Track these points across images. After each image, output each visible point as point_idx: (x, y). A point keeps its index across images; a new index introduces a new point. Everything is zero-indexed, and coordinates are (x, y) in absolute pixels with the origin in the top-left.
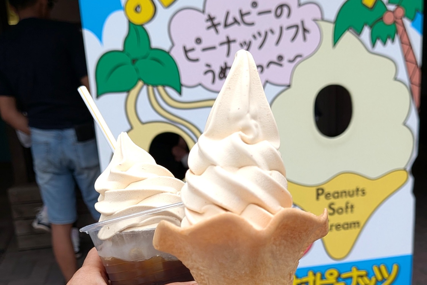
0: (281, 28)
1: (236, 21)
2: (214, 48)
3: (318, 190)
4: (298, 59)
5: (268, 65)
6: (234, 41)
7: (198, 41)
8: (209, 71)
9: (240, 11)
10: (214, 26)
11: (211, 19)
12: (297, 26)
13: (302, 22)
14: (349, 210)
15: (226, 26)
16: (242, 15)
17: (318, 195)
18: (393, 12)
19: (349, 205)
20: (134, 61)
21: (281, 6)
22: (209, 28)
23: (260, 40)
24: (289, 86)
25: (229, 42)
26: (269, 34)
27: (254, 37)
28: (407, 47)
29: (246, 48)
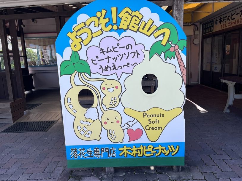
2: (103, 60)
4: (135, 64)
5: (123, 67)
6: (111, 57)
7: (97, 57)
10: (103, 52)
11: (102, 50)
12: (135, 52)
13: (137, 51)
15: (107, 52)
16: (113, 48)
18: (174, 47)
20: (74, 64)
21: (128, 45)
22: (101, 53)
24: (132, 74)
25: (108, 58)
26: (124, 55)
27: (118, 56)
28: (180, 60)
29: (115, 60)
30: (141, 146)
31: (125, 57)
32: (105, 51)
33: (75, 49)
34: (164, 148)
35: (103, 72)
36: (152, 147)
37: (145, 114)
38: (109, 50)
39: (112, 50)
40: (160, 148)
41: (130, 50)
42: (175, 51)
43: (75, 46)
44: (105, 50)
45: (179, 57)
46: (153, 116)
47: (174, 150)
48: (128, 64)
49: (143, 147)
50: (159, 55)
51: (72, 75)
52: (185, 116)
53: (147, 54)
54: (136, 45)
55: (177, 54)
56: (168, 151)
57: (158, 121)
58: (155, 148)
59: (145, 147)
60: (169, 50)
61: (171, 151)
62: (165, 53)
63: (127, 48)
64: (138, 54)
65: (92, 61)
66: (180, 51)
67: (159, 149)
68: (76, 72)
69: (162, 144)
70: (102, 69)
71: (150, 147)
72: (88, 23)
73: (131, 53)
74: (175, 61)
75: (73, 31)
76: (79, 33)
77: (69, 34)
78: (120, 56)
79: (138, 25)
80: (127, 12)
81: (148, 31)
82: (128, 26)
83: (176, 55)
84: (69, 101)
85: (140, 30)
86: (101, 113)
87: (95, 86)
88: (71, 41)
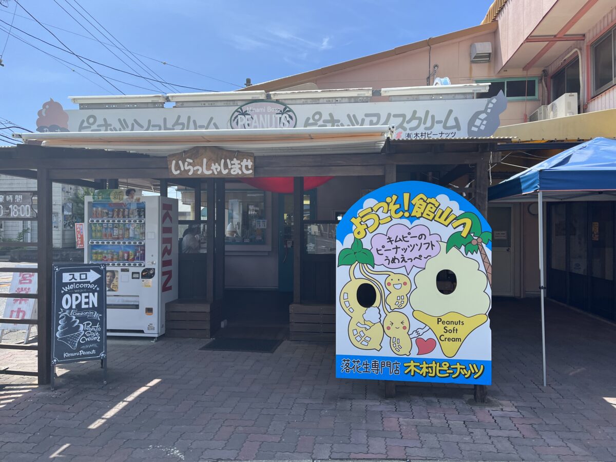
0: (421, 244)
1: (400, 240)
2: (390, 250)
3: (438, 319)
4: (429, 257)
5: (414, 259)
6: (399, 248)
7: (383, 247)
8: (387, 259)
9: (403, 236)
10: (391, 241)
11: (389, 238)
12: (429, 243)
13: (431, 242)
14: (455, 331)
15: (396, 241)
16: (403, 237)
17: (438, 321)
18: (477, 240)
19: (455, 329)
20: (355, 253)
21: (422, 235)
22: (388, 242)
23: (411, 248)
24: (424, 269)
25: (397, 248)
26: (416, 245)
27: (408, 246)
28: (484, 256)
29: (404, 251)
30: (434, 362)
31: (417, 248)
32: (393, 240)
33: (358, 237)
34: (464, 367)
35: (389, 264)
36: (448, 365)
37: (439, 320)
38: (398, 239)
39: (402, 239)
40: (458, 366)
41: (423, 241)
42: (477, 244)
43: (359, 233)
44: (394, 238)
45: (483, 252)
46: (449, 323)
47: (477, 371)
48: (420, 256)
49: (436, 363)
50: (459, 248)
51: (351, 265)
52: (492, 326)
53: (444, 246)
54: (430, 235)
55: (480, 247)
56: (469, 371)
57: (457, 330)
58: (452, 367)
59: (438, 364)
60: (471, 242)
61: (473, 372)
62: (465, 246)
63: (420, 237)
64: (432, 245)
65: (377, 251)
66: (484, 245)
67: (457, 368)
68: (357, 262)
69: (461, 362)
70: (388, 260)
71: (445, 365)
72: (375, 209)
73: (424, 244)
74: (477, 256)
75: (358, 216)
76: (364, 219)
77: (353, 220)
78: (411, 246)
79: (434, 213)
80: (421, 199)
81: (445, 220)
82: (422, 214)
83: (478, 248)
84: (346, 297)
85: (436, 218)
86: (383, 315)
87: (379, 281)
88: (354, 227)
